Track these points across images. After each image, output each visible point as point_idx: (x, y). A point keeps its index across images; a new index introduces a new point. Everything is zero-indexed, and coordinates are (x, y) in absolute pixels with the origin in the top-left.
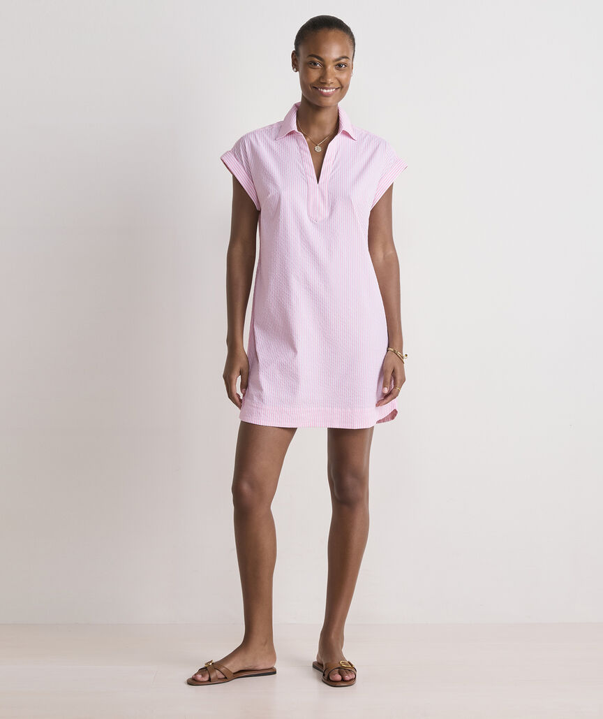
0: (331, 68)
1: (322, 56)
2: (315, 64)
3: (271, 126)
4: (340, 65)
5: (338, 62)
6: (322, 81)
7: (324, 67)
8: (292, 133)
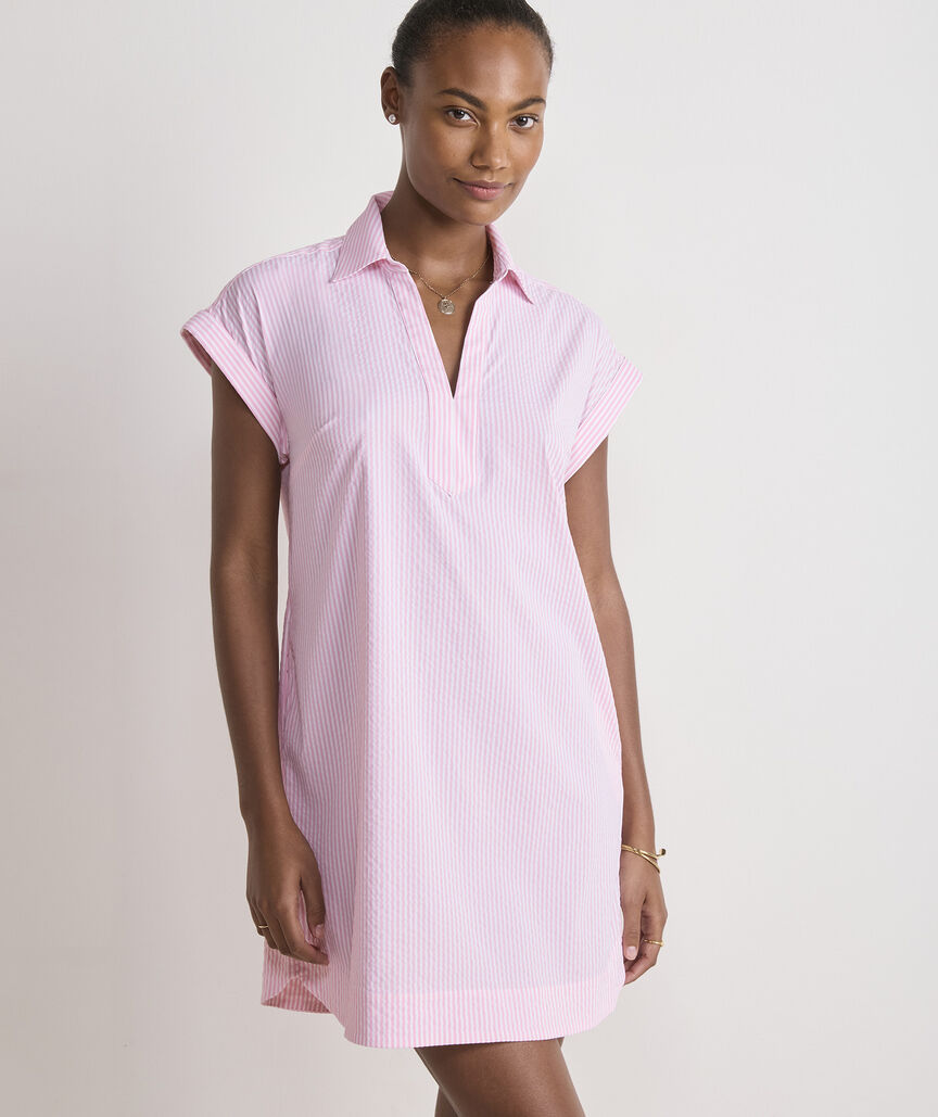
0: (498, 127)
1: (478, 93)
2: (458, 114)
3: (316, 246)
4: (520, 121)
5: (519, 112)
6: (478, 163)
7: (485, 123)
8: (375, 266)
